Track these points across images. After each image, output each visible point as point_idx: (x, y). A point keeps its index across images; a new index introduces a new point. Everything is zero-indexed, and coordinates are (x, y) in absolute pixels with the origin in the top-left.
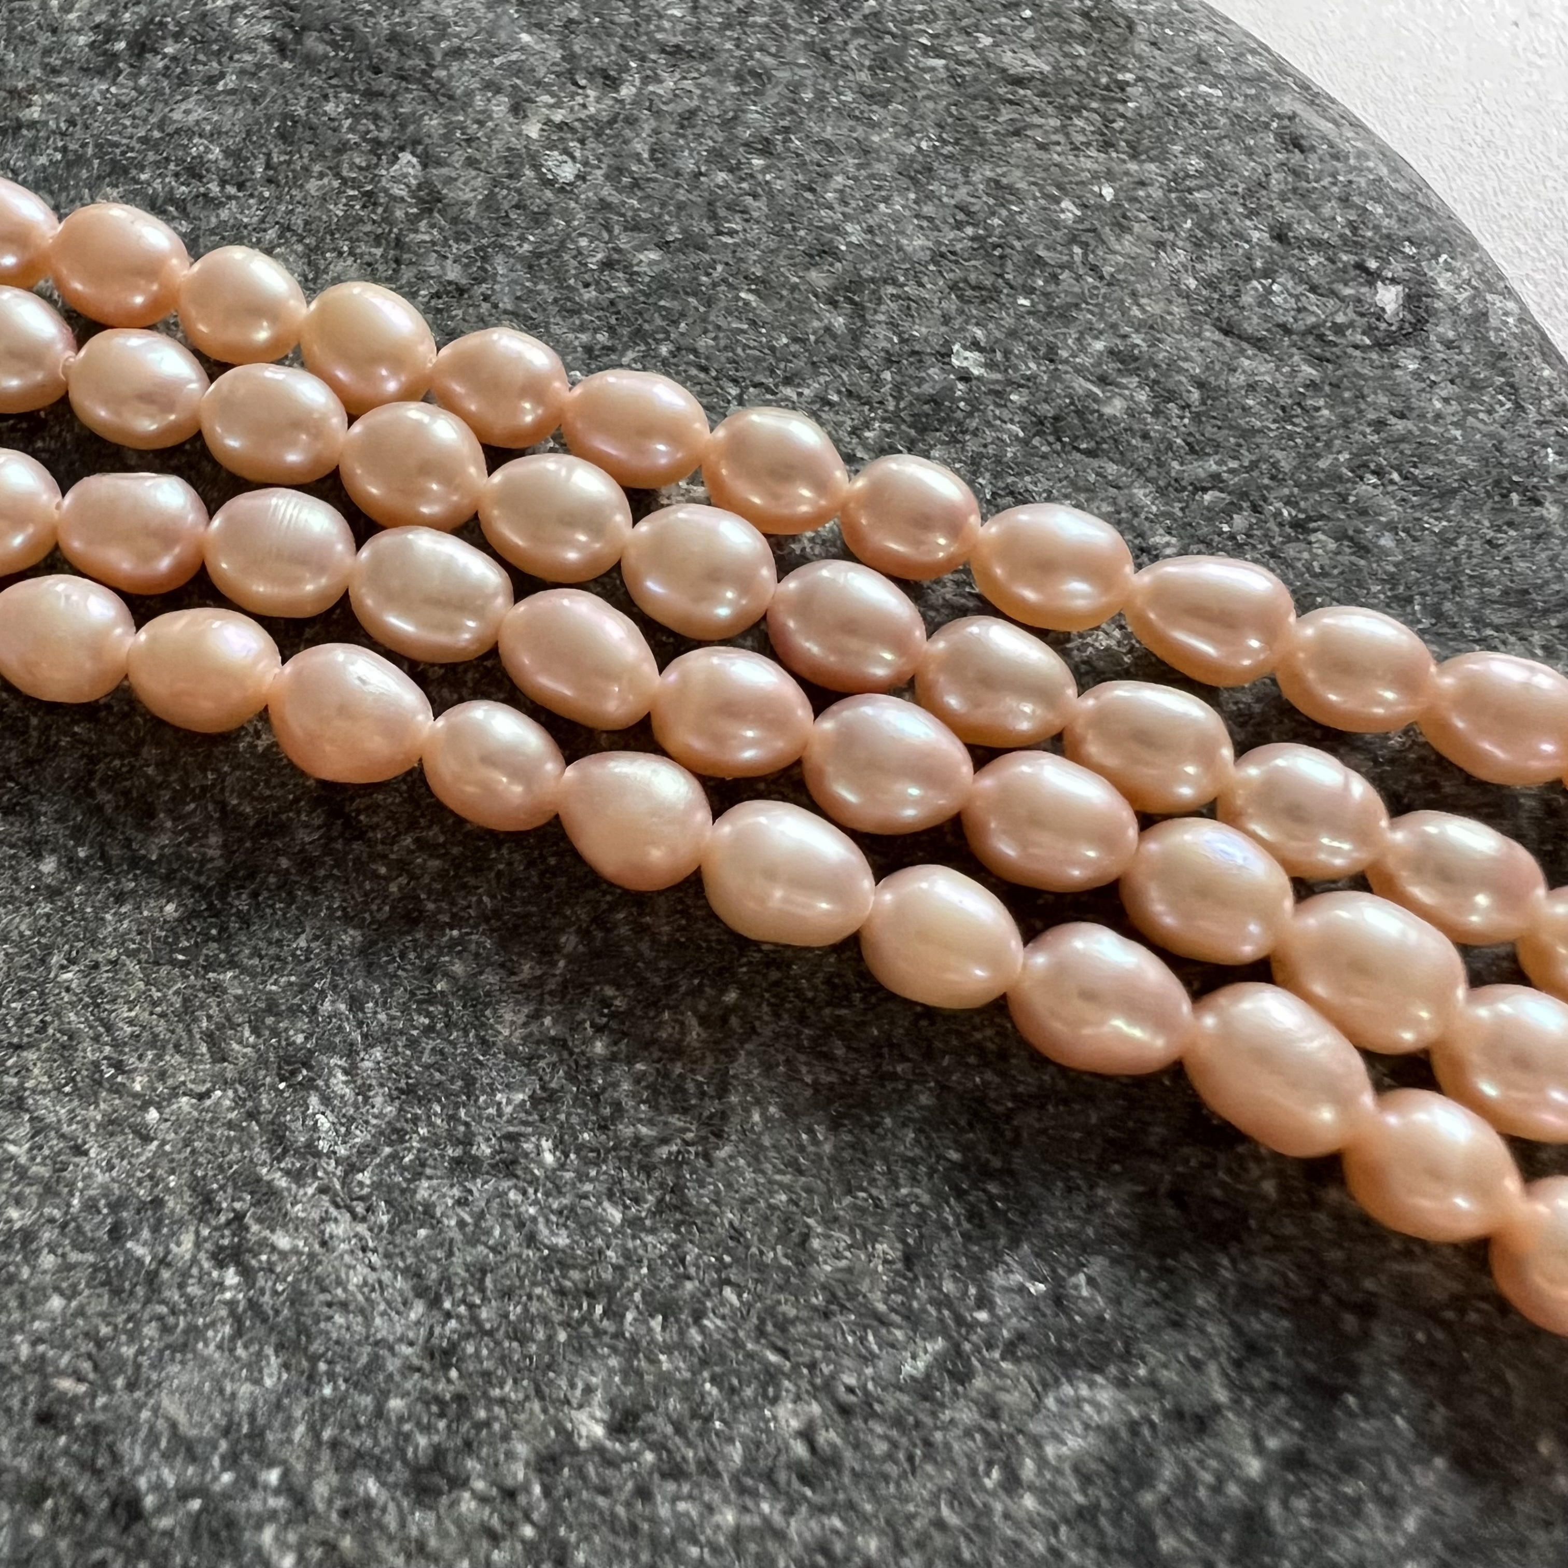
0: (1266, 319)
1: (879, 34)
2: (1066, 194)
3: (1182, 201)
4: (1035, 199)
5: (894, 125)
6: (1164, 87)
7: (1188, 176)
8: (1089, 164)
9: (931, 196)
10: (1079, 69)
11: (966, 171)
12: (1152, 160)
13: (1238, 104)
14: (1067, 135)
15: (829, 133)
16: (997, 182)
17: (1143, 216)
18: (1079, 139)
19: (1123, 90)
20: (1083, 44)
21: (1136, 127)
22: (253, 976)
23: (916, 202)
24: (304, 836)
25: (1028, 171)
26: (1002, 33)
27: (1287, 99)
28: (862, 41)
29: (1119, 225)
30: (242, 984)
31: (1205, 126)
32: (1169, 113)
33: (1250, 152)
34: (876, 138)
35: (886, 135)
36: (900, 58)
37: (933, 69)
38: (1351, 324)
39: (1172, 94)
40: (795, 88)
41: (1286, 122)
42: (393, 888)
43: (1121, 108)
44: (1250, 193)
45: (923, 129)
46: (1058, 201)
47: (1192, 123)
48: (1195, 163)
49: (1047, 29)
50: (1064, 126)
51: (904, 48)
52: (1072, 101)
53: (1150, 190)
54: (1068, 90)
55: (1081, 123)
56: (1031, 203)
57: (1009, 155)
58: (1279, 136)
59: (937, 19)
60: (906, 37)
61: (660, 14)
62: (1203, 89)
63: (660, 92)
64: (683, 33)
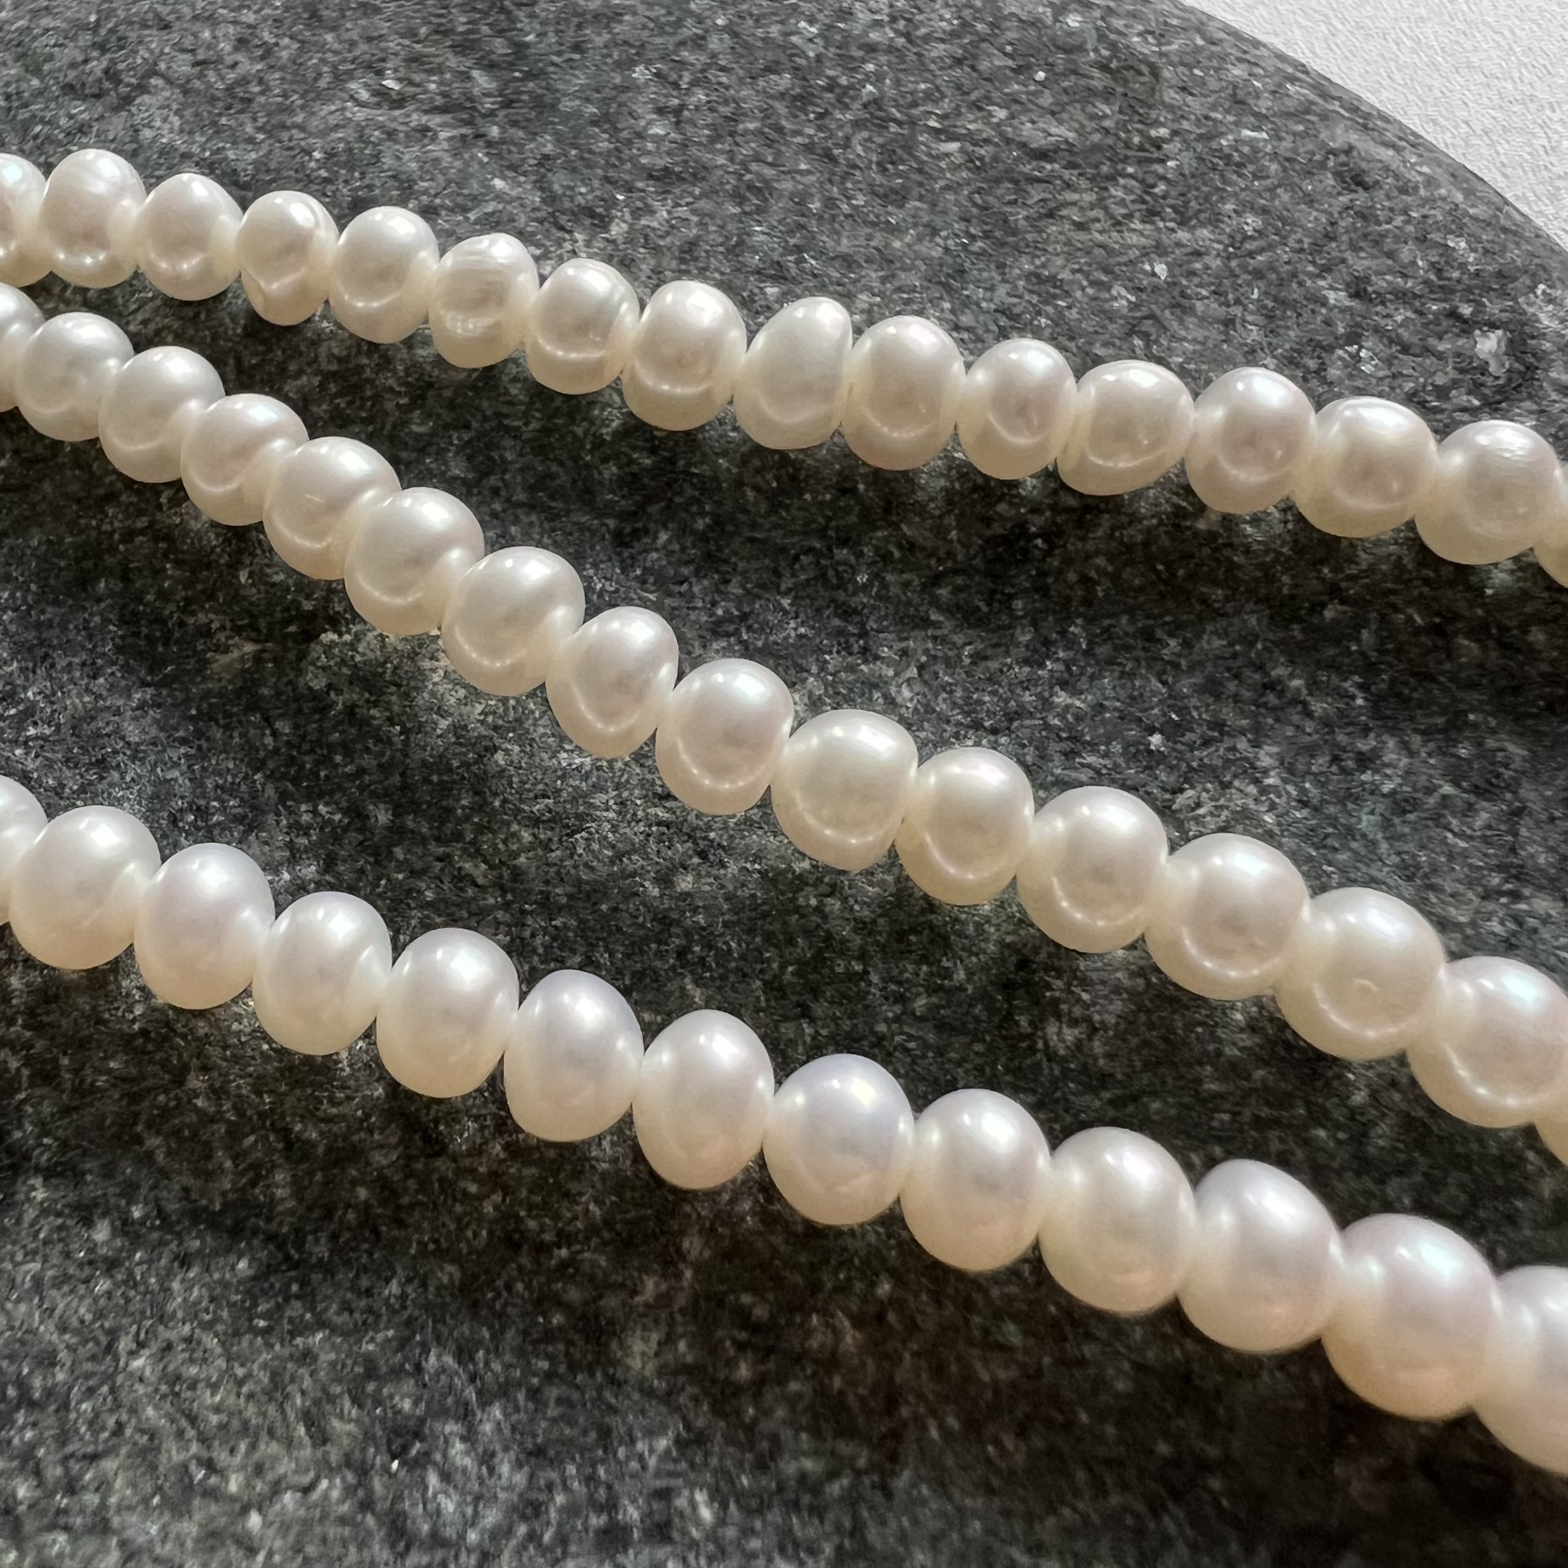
1: (882, 123)
2: (1117, 278)
3: (1244, 267)
4: (1083, 289)
5: (915, 225)
7: (1246, 238)
9: (966, 303)
10: (1107, 131)
11: (1001, 266)
12: (1203, 225)
13: (1287, 144)
14: (1106, 209)
15: (845, 245)
16: (1038, 276)
17: (1204, 292)
18: (1119, 211)
19: (1159, 148)
20: (1107, 101)
21: (1181, 188)
22: (345, 1334)
23: (952, 311)
24: (379, 1159)
25: (1070, 256)
26: (1016, 102)
27: (1339, 131)
28: (865, 134)
29: (1178, 305)
30: (334, 1347)
31: (1256, 177)
32: (1214, 168)
33: (1310, 200)
34: (897, 244)
35: (908, 239)
36: (909, 146)
37: (947, 155)
38: (1454, 384)
39: (1214, 145)
40: (800, 199)
41: (1343, 158)
42: (488, 1208)
43: (1159, 169)
44: (1317, 248)
45: (948, 225)
46: (1109, 288)
47: (1240, 175)
48: (1252, 222)
49: (1065, 91)
50: (1101, 199)
51: (913, 136)
53: (1207, 259)
54: (1098, 157)
55: (1119, 193)
56: (1079, 294)
57: (1046, 241)
58: (1338, 175)
59: (943, 96)
60: (913, 123)
61: (641, 135)
62: (1247, 133)
63: (655, 224)
64: (669, 153)
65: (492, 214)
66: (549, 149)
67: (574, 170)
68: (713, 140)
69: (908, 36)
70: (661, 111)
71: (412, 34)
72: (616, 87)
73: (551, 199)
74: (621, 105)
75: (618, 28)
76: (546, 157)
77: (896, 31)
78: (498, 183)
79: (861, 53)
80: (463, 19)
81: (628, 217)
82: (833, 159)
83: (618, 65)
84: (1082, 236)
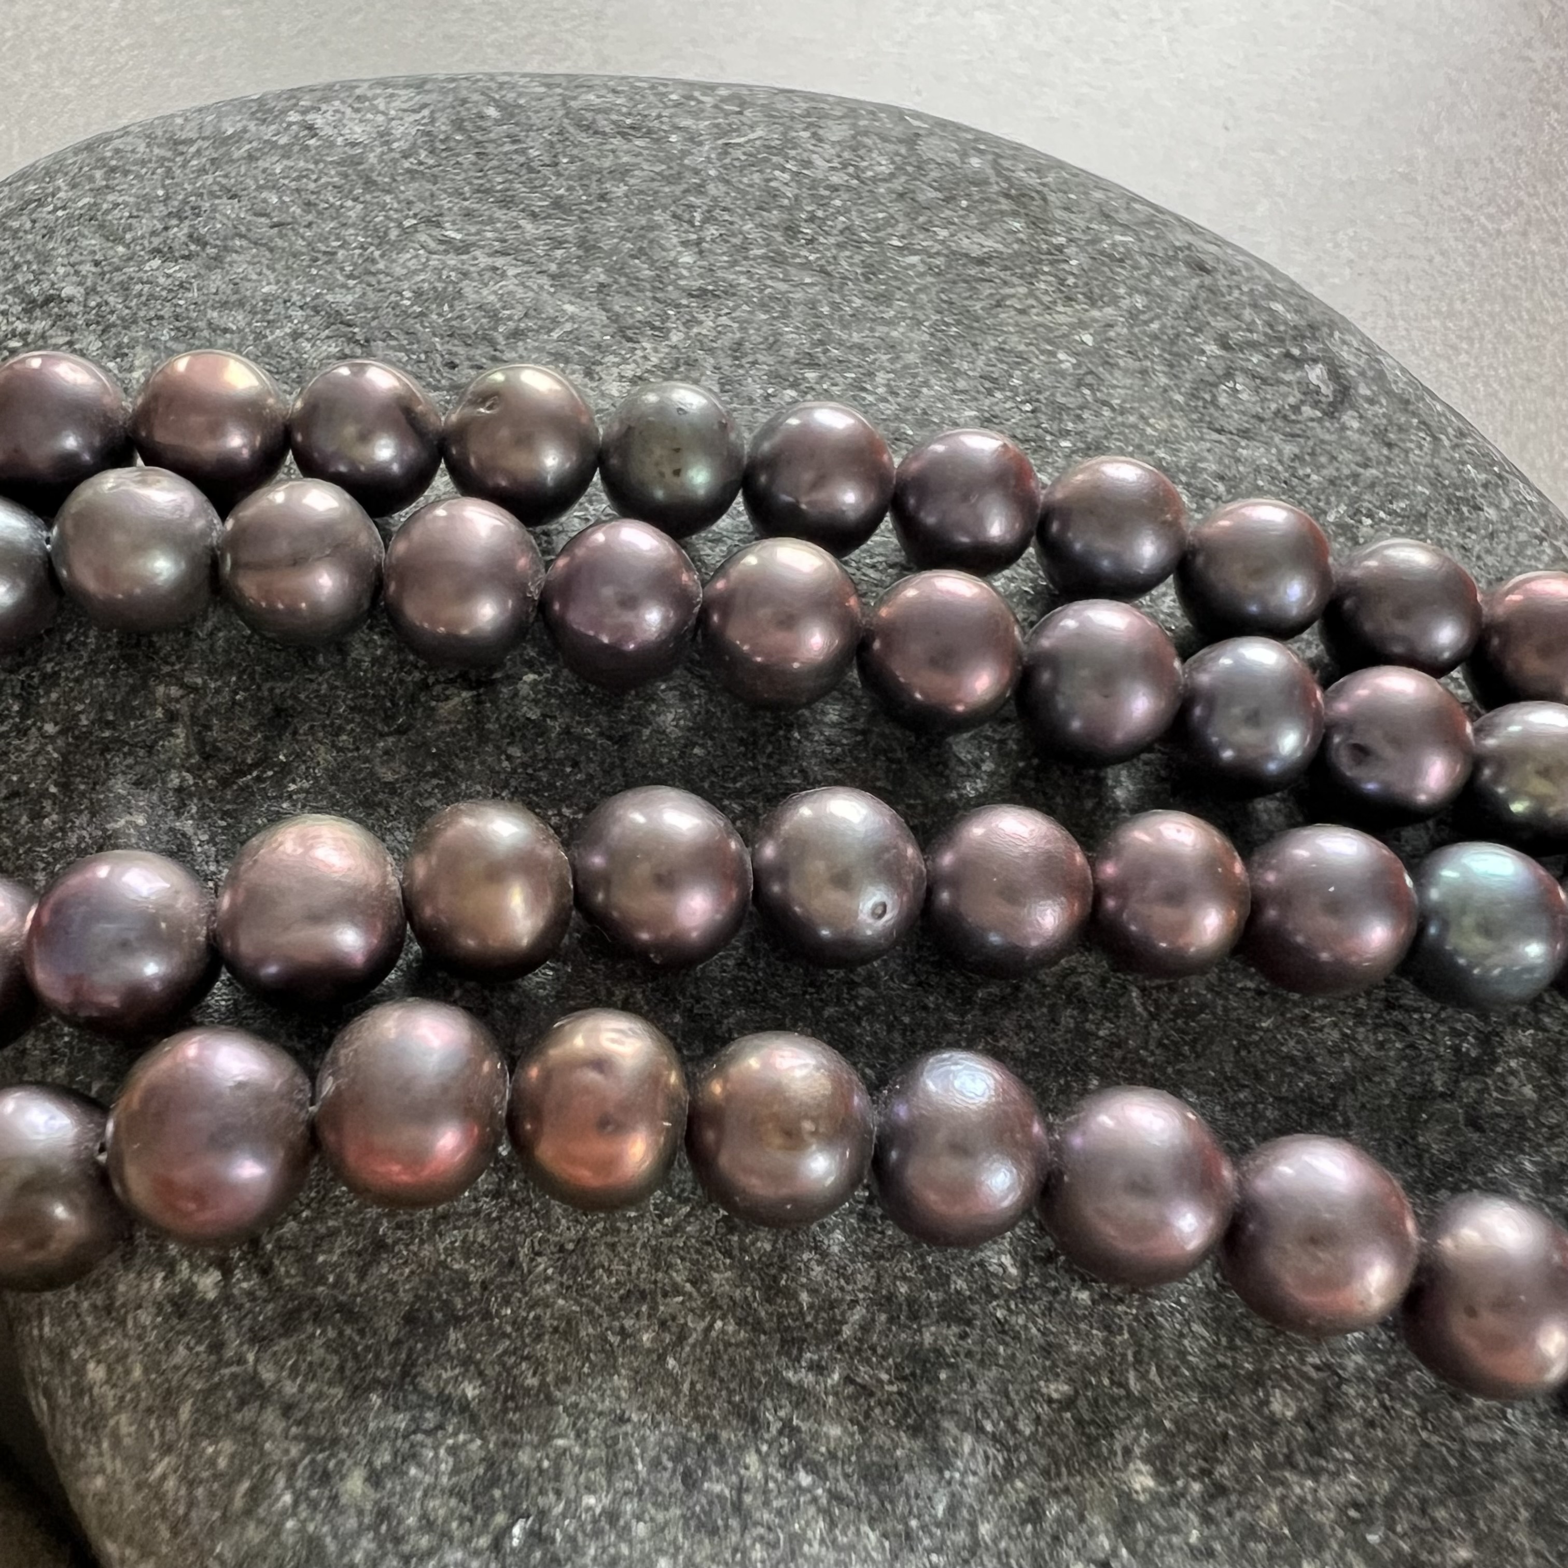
0: (1243, 413)
1: (858, 245)
4: (1036, 356)
5: (904, 319)
9: (958, 373)
11: (974, 345)
15: (856, 338)
16: (1003, 350)
17: (1122, 352)
18: (1046, 299)
20: (1015, 220)
23: (949, 380)
25: (1021, 333)
28: (848, 253)
31: (1134, 268)
33: (1174, 282)
34: (895, 334)
35: (901, 330)
36: (882, 261)
37: (914, 266)
41: (1187, 252)
44: (1188, 315)
45: (928, 317)
46: (1055, 355)
47: (1122, 268)
49: (983, 213)
55: (1043, 286)
56: (1035, 361)
57: (1001, 324)
58: (1187, 264)
59: (897, 221)
60: (879, 242)
61: (674, 263)
62: (1118, 238)
63: (704, 332)
64: (701, 276)
65: (571, 332)
66: (603, 278)
67: (627, 294)
68: (734, 263)
69: (858, 178)
70: (685, 244)
71: (459, 193)
72: (642, 228)
73: (615, 318)
74: (651, 241)
75: (632, 181)
76: (602, 285)
77: (849, 174)
78: (569, 308)
79: (827, 193)
80: (499, 179)
81: (681, 328)
82: (828, 274)
83: (639, 210)
84: (1022, 319)
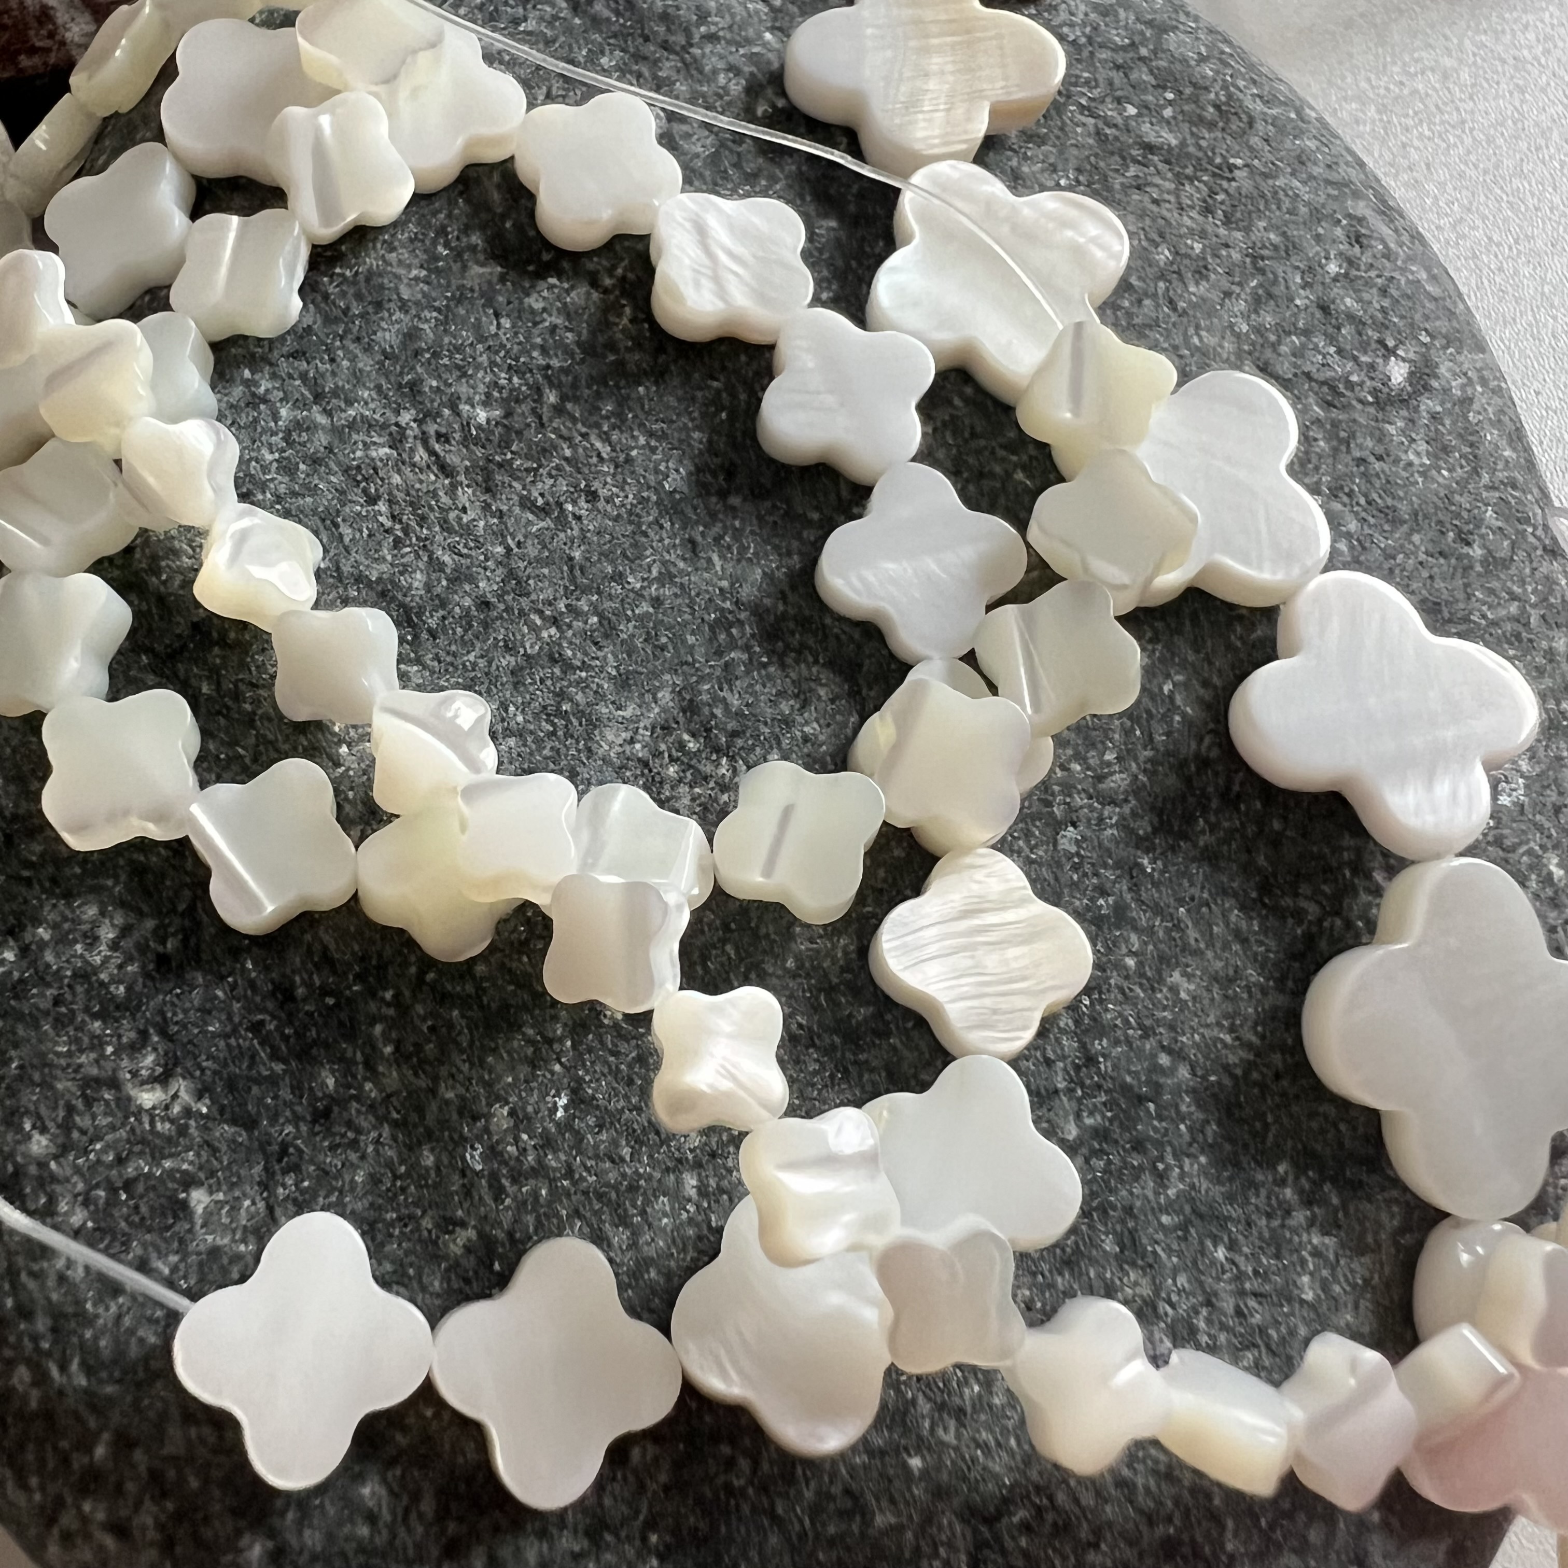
2: (1165, 241)
3: (1254, 264)
6: (1266, 176)
7: (1264, 247)
8: (1189, 222)
10: (1200, 148)
12: (1239, 229)
13: (1321, 200)
14: (1177, 197)
19: (1231, 171)
21: (1234, 201)
26: (1147, 107)
27: (1361, 205)
29: (1200, 272)
32: (1263, 197)
38: (1361, 384)
39: (1270, 182)
43: (1226, 185)
48: (1273, 238)
50: (1177, 190)
52: (1189, 171)
53: (1232, 252)
54: (1187, 162)
